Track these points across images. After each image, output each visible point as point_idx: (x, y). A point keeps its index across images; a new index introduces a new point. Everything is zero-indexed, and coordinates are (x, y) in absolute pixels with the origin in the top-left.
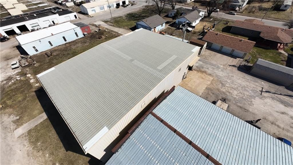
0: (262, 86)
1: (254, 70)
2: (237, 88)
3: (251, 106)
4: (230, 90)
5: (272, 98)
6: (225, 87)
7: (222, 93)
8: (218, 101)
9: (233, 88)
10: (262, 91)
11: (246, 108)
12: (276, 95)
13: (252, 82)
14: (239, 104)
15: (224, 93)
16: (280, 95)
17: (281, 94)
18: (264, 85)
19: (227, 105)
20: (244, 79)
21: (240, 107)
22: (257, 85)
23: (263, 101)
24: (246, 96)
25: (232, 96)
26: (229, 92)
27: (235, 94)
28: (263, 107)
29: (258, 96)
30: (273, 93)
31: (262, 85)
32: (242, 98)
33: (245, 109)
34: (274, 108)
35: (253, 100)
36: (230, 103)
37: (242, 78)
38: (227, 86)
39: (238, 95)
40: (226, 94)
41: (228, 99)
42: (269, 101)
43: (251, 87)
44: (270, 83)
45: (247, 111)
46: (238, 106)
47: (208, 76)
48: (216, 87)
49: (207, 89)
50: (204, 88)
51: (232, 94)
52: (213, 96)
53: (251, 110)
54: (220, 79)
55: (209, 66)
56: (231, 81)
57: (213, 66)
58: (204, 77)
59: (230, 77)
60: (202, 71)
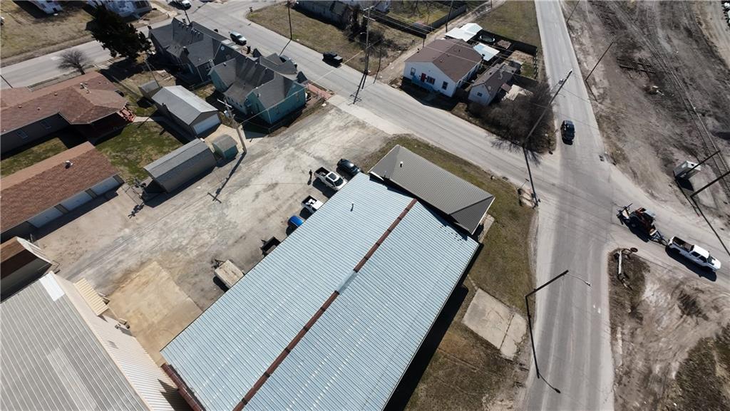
0: (206, 193)
1: (167, 185)
2: (197, 229)
3: (238, 228)
4: (197, 242)
5: (230, 193)
6: (187, 248)
7: (200, 258)
8: (215, 273)
9: (194, 236)
10: (215, 198)
11: (239, 236)
12: (227, 184)
13: (192, 201)
14: (230, 242)
15: (199, 256)
16: (229, 181)
17: (228, 179)
18: (203, 188)
19: (228, 262)
20: (180, 209)
21: (236, 242)
22: (200, 197)
23: (233, 207)
24: (217, 224)
25: (212, 245)
26: (202, 246)
27: (209, 239)
28: (242, 213)
29: (222, 209)
30: (223, 187)
31: (203, 192)
32: (219, 231)
33: (241, 237)
34: (247, 201)
35: (228, 218)
36: (225, 254)
37: (176, 209)
38: (187, 244)
39: (212, 234)
40: (205, 253)
41: (216, 255)
42: (234, 200)
43: (202, 209)
44: (203, 179)
45: (243, 237)
46: (233, 245)
47: (146, 269)
48: (181, 263)
49: (179, 283)
50: (177, 288)
51: (207, 244)
52: (203, 278)
53: (245, 231)
54: (163, 249)
55: (111, 257)
56: (176, 231)
57: (116, 248)
58: (144, 280)
59: (165, 228)
60: (121, 278)
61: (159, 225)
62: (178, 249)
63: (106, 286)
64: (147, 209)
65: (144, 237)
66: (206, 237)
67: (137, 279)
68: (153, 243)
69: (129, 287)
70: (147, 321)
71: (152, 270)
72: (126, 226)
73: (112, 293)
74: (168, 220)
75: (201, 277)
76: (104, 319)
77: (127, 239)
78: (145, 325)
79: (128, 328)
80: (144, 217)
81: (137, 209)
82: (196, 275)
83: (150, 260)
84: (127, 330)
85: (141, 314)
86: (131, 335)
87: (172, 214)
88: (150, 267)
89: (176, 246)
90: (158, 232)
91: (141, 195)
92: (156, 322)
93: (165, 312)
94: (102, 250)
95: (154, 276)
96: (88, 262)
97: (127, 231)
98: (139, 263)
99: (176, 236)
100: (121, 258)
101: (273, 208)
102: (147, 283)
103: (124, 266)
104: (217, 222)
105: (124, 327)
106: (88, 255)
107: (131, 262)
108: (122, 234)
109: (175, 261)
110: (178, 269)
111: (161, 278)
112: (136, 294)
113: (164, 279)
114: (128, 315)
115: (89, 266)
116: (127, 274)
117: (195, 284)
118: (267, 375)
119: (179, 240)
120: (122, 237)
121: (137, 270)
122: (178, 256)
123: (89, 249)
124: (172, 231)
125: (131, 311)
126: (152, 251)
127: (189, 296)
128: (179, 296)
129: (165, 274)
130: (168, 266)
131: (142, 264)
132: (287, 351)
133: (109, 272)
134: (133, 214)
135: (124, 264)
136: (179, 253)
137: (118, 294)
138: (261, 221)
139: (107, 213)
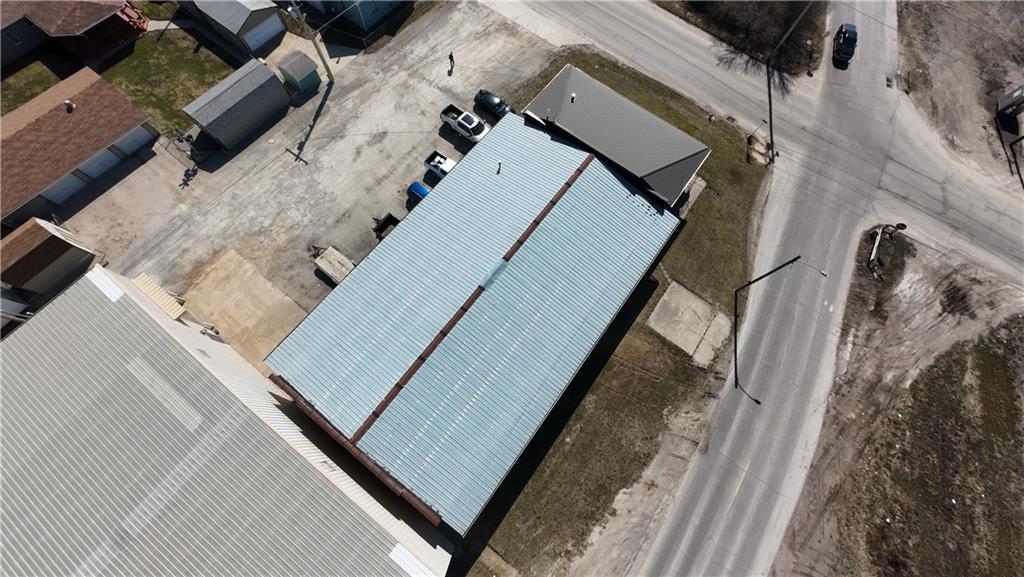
0: (283, 149)
1: (224, 137)
2: (279, 203)
3: (338, 201)
4: (284, 221)
5: (318, 149)
6: (271, 231)
7: (293, 245)
8: (316, 265)
9: (278, 214)
10: (298, 157)
11: (342, 212)
12: (312, 136)
13: (265, 161)
14: (330, 221)
15: (291, 241)
16: (314, 130)
17: (312, 127)
18: (278, 141)
19: (331, 249)
20: (251, 175)
21: (338, 221)
22: (275, 155)
23: (326, 171)
24: (307, 197)
25: (305, 226)
26: (291, 227)
27: (299, 218)
28: (340, 179)
29: (310, 173)
30: (306, 139)
31: (280, 146)
32: (312, 207)
33: (344, 215)
34: (344, 160)
35: (321, 187)
36: (325, 239)
37: (245, 175)
38: (271, 226)
39: (302, 211)
40: (298, 236)
41: (313, 241)
42: (326, 159)
43: (281, 173)
44: (276, 127)
45: (346, 215)
46: (334, 226)
47: (221, 260)
48: (267, 252)
49: (271, 276)
50: (269, 285)
51: (298, 224)
52: (300, 270)
53: (348, 206)
54: (238, 233)
55: (171, 244)
56: (250, 207)
57: (175, 231)
58: (222, 274)
59: (235, 203)
60: (191, 272)
61: (226, 198)
62: (260, 233)
63: (175, 283)
64: (202, 175)
65: (209, 216)
66: (294, 215)
67: (213, 273)
68: (224, 224)
69: (206, 283)
70: (238, 325)
71: (231, 260)
72: (181, 200)
73: (186, 291)
74: (237, 192)
75: (297, 269)
76: (184, 324)
77: (186, 219)
78: (238, 330)
79: (218, 333)
80: (203, 187)
81: (189, 175)
82: (291, 267)
83: (224, 247)
84: (216, 336)
85: (230, 317)
86: (222, 342)
87: (241, 182)
88: (226, 256)
89: (257, 229)
90: (227, 209)
91: (189, 153)
92: (250, 326)
93: (260, 314)
94: (157, 235)
95: (235, 269)
96: (141, 252)
97: (183, 207)
98: (211, 252)
99: (253, 213)
100: (185, 246)
101: (384, 171)
102: (227, 278)
103: (191, 256)
104: (306, 192)
105: (212, 333)
106: (139, 243)
107: (201, 252)
108: (177, 212)
109: (259, 249)
110: (265, 260)
111: (245, 272)
112: (216, 293)
113: (249, 273)
114: (213, 318)
115: (146, 255)
116: (199, 267)
117: (291, 278)
118: (399, 386)
119: (259, 220)
120: (178, 216)
121: (210, 262)
122: (261, 242)
123: (138, 234)
124: (246, 208)
125: (216, 313)
126: (224, 235)
127: (287, 295)
128: (274, 295)
129: (248, 265)
130: (250, 255)
131: (216, 253)
132: (422, 359)
133: (174, 265)
134: (185, 183)
135: (190, 253)
136: (262, 238)
137: (192, 294)
138: (369, 190)
139: (147, 181)
